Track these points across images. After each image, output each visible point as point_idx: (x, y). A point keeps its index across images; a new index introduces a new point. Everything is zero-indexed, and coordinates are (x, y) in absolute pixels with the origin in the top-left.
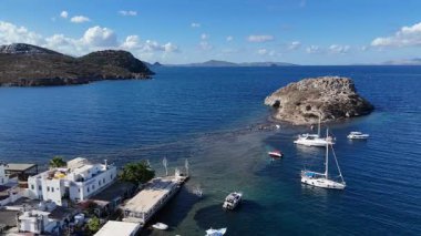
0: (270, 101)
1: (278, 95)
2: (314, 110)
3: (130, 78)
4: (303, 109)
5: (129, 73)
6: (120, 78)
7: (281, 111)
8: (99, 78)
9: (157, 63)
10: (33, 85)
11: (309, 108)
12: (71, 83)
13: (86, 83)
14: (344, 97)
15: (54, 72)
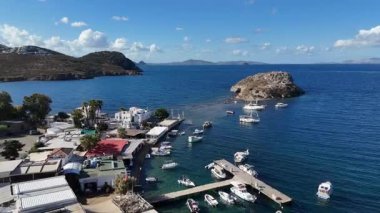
0: (234, 89)
1: (240, 84)
2: (261, 93)
3: (124, 74)
4: (254, 92)
5: (123, 70)
6: (117, 74)
7: (240, 94)
8: (100, 74)
9: (142, 62)
10: (52, 80)
11: (257, 92)
12: (80, 77)
13: (91, 78)
14: (283, 85)
15: (66, 69)
